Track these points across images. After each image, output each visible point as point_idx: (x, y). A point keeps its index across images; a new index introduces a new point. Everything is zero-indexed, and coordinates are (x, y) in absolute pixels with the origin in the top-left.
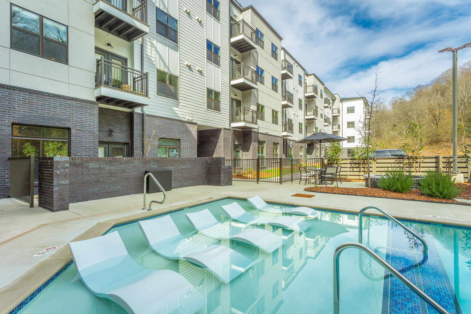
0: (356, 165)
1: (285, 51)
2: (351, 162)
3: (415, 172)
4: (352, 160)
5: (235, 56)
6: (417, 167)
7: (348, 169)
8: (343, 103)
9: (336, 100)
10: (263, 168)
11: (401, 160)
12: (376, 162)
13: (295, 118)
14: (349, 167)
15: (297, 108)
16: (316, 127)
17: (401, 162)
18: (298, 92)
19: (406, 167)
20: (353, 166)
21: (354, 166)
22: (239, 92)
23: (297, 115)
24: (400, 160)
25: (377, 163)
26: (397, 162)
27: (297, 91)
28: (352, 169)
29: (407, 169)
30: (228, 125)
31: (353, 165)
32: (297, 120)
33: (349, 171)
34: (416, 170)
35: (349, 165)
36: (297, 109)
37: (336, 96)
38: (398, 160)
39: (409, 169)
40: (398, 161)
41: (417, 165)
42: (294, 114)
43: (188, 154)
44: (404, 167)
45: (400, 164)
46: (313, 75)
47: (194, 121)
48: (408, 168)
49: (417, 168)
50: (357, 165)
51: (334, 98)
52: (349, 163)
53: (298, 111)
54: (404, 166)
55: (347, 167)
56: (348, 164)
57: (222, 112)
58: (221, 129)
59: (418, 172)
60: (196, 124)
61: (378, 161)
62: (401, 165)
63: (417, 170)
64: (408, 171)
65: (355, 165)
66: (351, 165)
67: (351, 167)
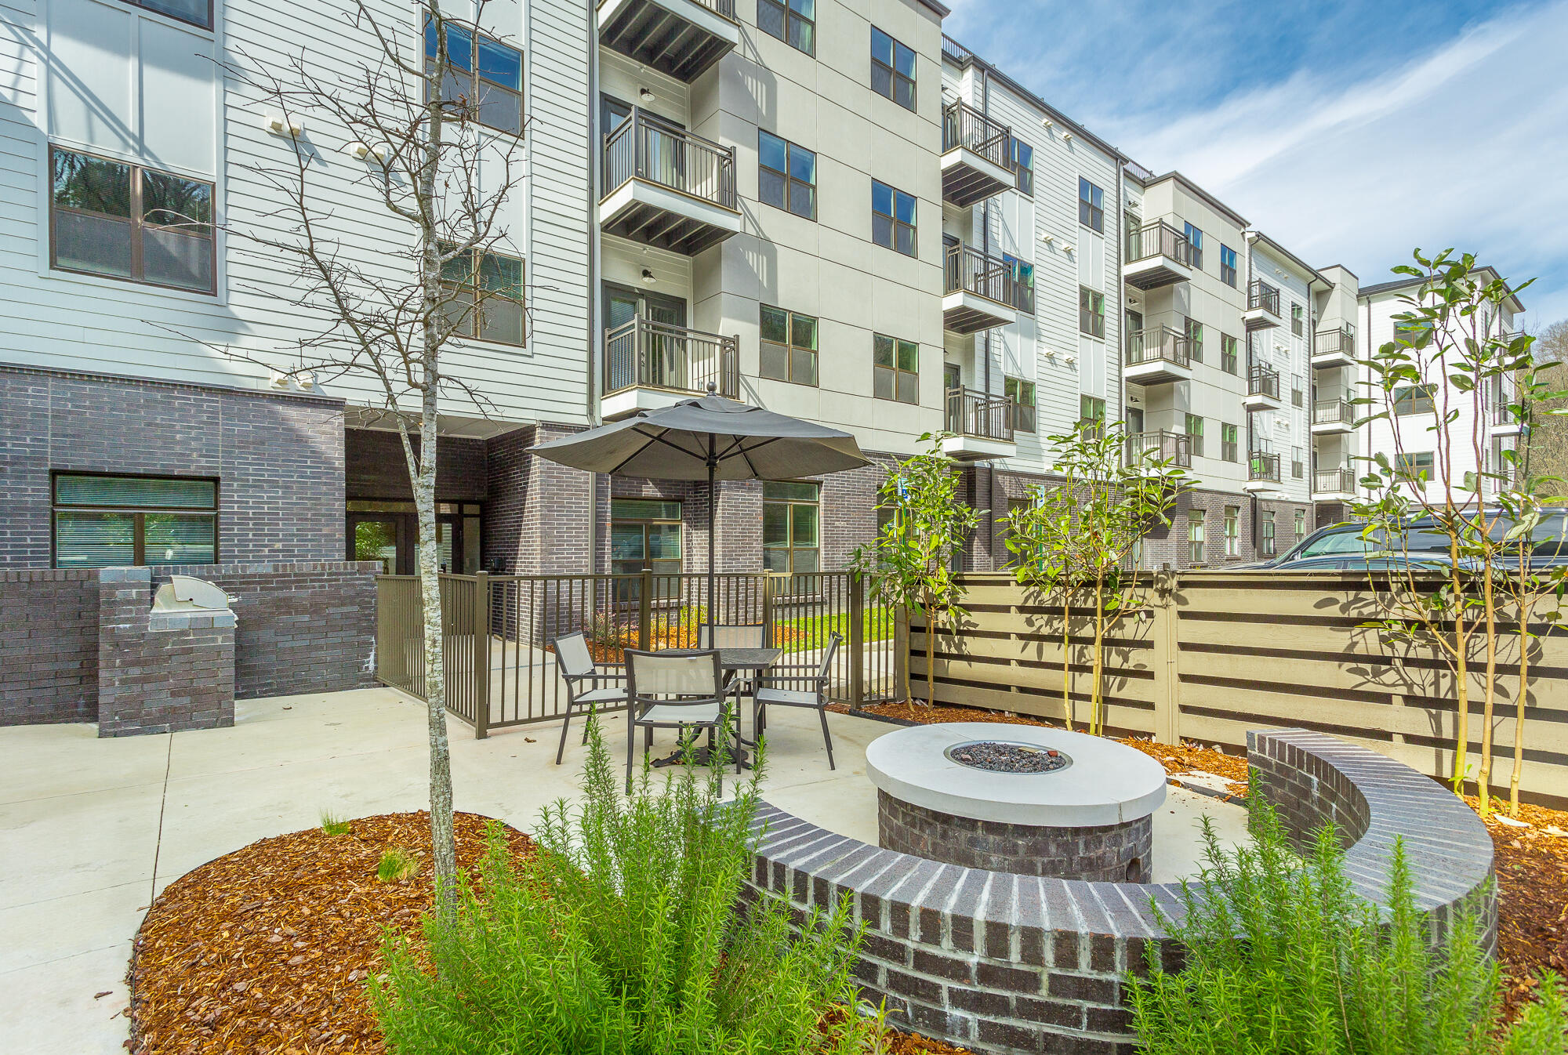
0: (1056, 624)
1: (983, 71)
2: (1030, 603)
3: (1489, 709)
4: (1032, 589)
5: (643, 91)
6: (1513, 670)
7: (1011, 649)
8: (1372, 305)
9: (1336, 295)
10: (806, 604)
11: (1370, 595)
12: (1175, 607)
13: (1057, 374)
14: (1021, 636)
15: (1073, 330)
16: (1188, 416)
17: (1366, 611)
18: (1076, 260)
19: (1407, 662)
20: (1037, 624)
21: (1046, 631)
22: (667, 259)
23: (1071, 363)
24: (1357, 600)
25: (1183, 615)
26: (1333, 611)
27: (1068, 252)
28: (1033, 645)
29: (1413, 674)
30: (584, 410)
31: (1040, 620)
32: (1073, 384)
33: (1022, 663)
34: (1500, 690)
35: (1016, 622)
36: (1071, 336)
37: (1332, 276)
38: (1342, 597)
39: (1436, 684)
40: (1344, 608)
41: (1512, 649)
42: (1050, 357)
43: (279, 546)
44: (1387, 661)
45: (1357, 630)
46: (1171, 182)
47: (330, 392)
48: (1429, 675)
49: (1506, 681)
50: (1062, 625)
51: (1319, 285)
52: (1022, 609)
53: (1078, 343)
54: (1388, 652)
55: (1007, 636)
56: (1013, 609)
57: (538, 348)
58: (532, 428)
59: (1521, 712)
60: (336, 404)
61: (1198, 600)
62: (1369, 642)
63: (1513, 695)
64: (1430, 693)
65: (1049, 623)
66: (1030, 622)
67: (1029, 630)
